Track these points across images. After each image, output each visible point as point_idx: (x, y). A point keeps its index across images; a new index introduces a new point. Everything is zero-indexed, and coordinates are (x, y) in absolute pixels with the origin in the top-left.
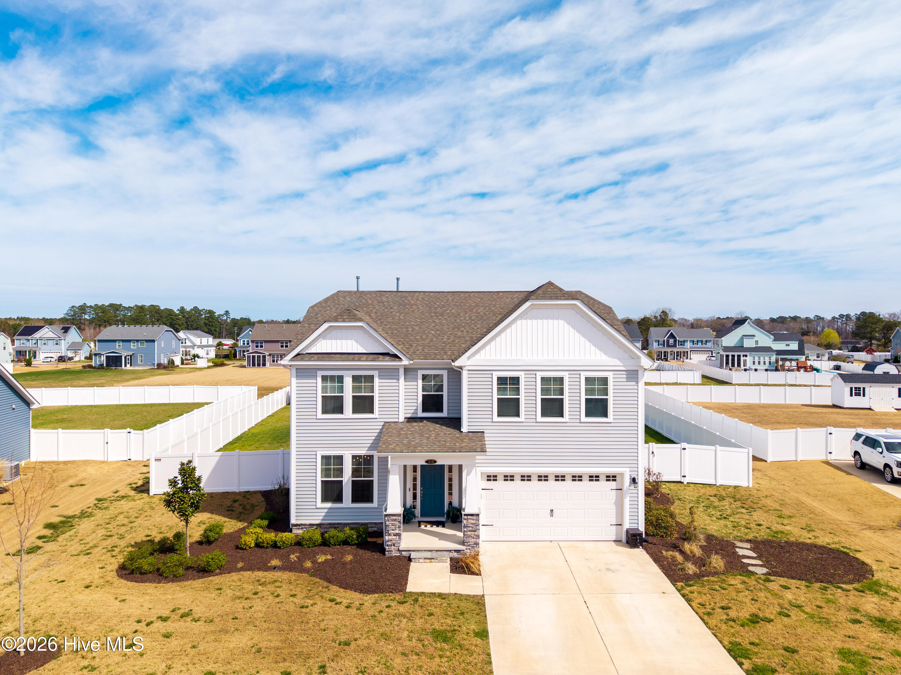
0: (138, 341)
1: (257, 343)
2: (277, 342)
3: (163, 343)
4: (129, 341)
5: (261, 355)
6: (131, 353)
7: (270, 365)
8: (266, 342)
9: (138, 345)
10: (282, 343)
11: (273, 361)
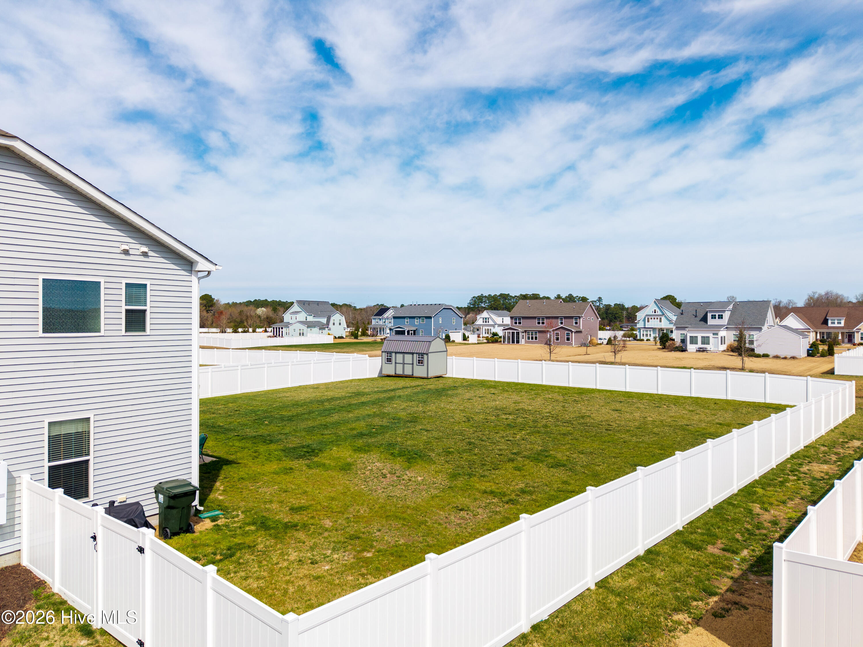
0: (420, 317)
1: (516, 319)
2: (534, 318)
3: (440, 320)
4: (414, 318)
5: (515, 331)
6: (414, 329)
7: (526, 342)
8: (524, 318)
9: (420, 321)
10: (539, 319)
11: (529, 338)
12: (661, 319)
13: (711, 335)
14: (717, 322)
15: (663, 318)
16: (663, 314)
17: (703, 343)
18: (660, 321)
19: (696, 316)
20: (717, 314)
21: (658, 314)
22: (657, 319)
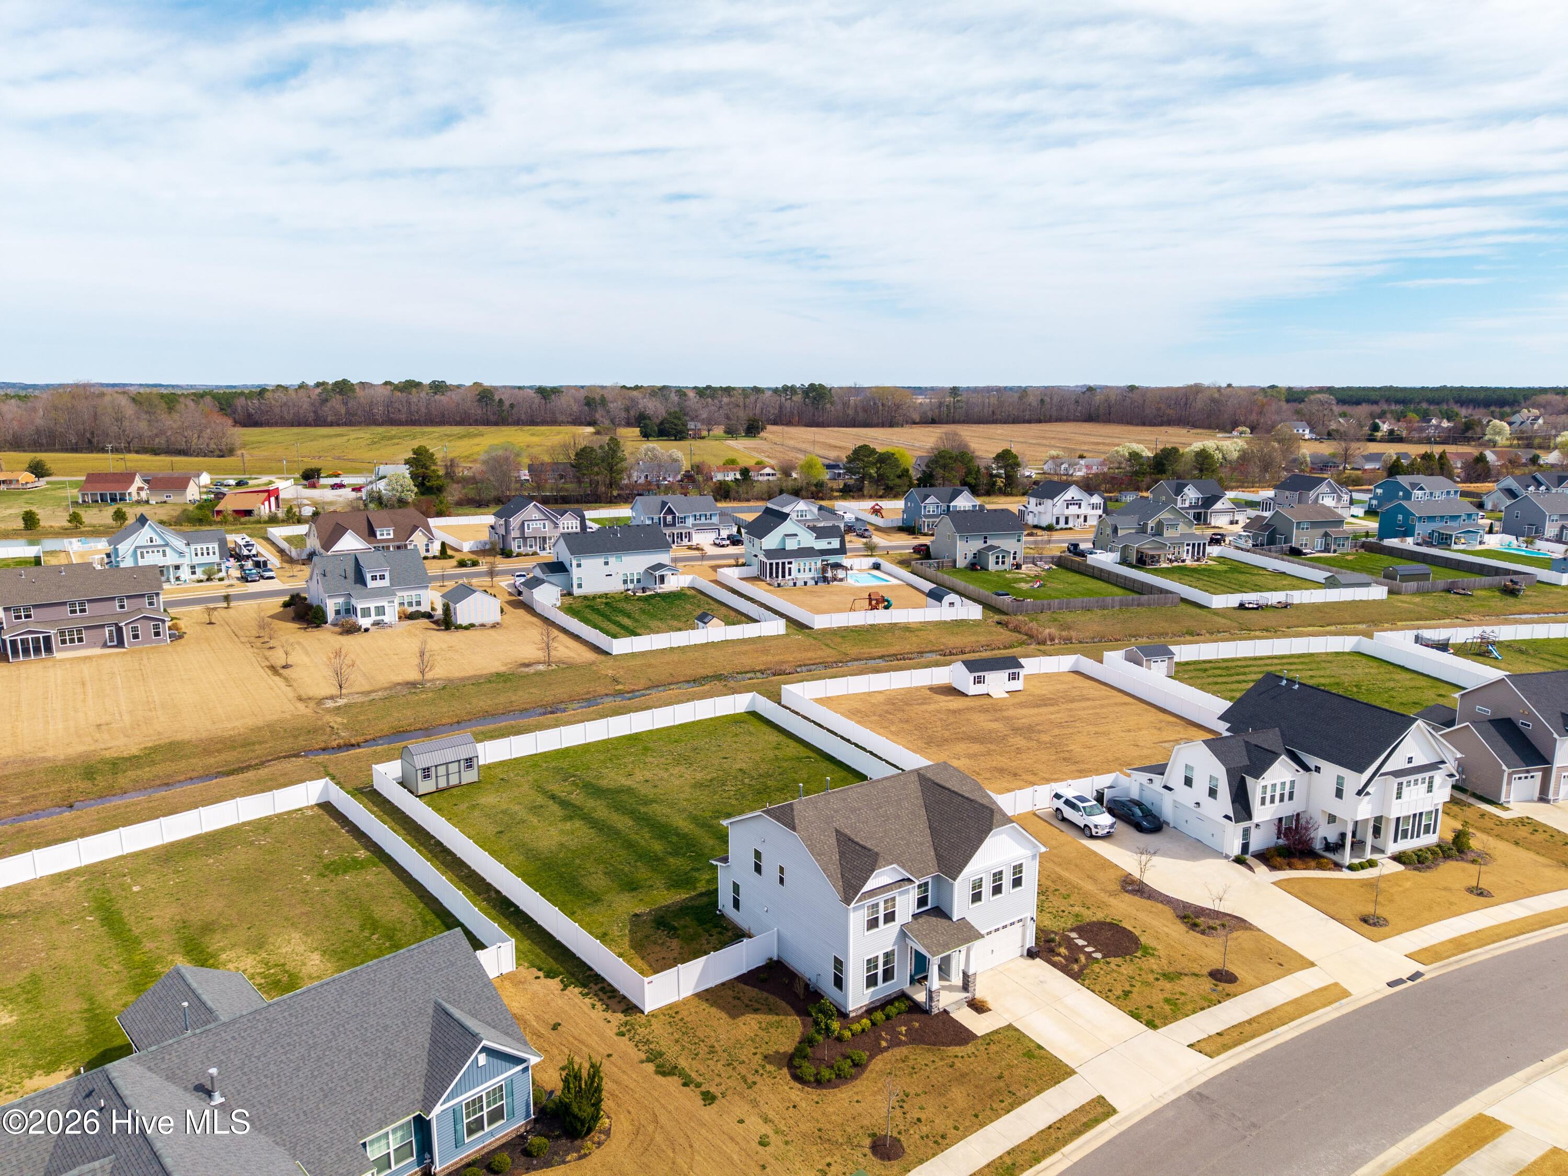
1: (17, 610)
5: (41, 636)
7: (58, 650)
8: (38, 606)
10: (73, 605)
11: (64, 642)
12: (164, 551)
13: (385, 604)
14: (379, 583)
15: (168, 550)
16: (167, 545)
17: (378, 614)
18: (164, 555)
19: (346, 578)
20: (378, 575)
21: (158, 543)
22: (158, 551)
